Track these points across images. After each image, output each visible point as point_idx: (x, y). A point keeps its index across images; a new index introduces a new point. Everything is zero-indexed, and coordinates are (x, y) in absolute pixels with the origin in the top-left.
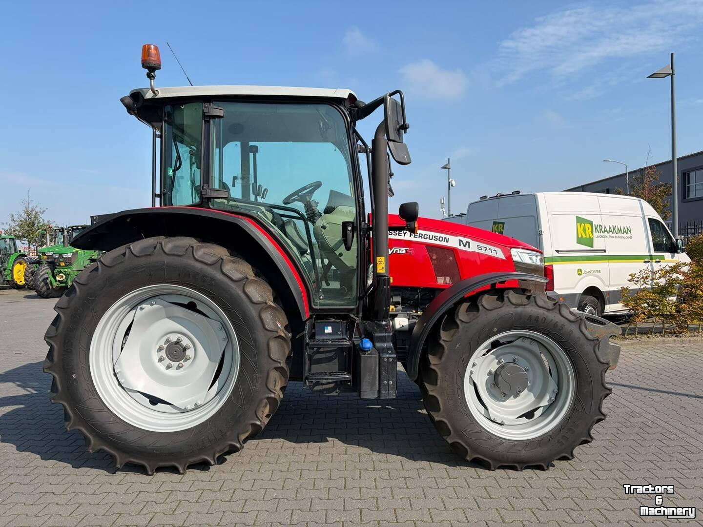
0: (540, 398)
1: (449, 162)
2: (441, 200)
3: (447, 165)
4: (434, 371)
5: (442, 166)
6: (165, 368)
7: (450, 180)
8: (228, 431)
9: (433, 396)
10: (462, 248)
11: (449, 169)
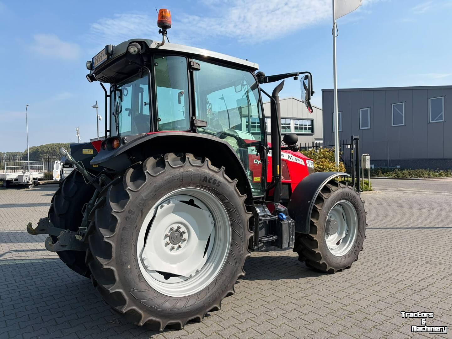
0: (341, 234)
1: (97, 104)
2: (76, 129)
3: (96, 105)
4: (316, 226)
5: (92, 106)
6: (169, 250)
7: (98, 116)
8: (228, 284)
9: (316, 240)
10: (289, 160)
11: (97, 108)
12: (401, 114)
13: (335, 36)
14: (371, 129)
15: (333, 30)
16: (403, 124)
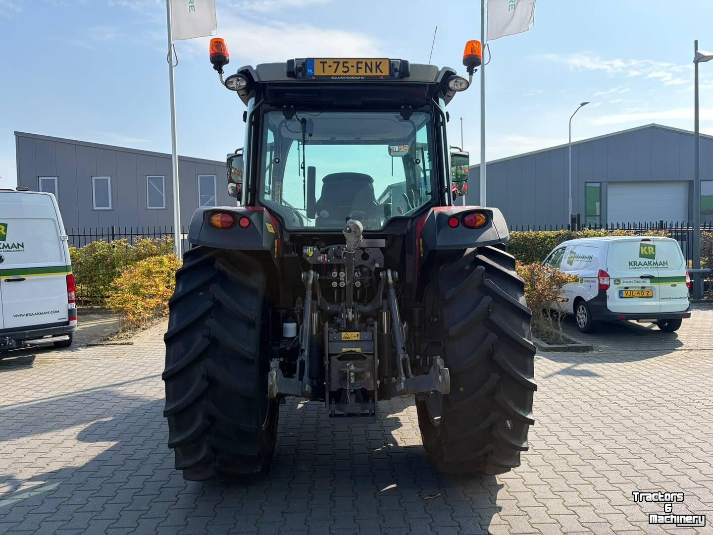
12: (161, 193)
13: (173, 65)
14: (113, 210)
15: (170, 54)
16: (163, 206)
